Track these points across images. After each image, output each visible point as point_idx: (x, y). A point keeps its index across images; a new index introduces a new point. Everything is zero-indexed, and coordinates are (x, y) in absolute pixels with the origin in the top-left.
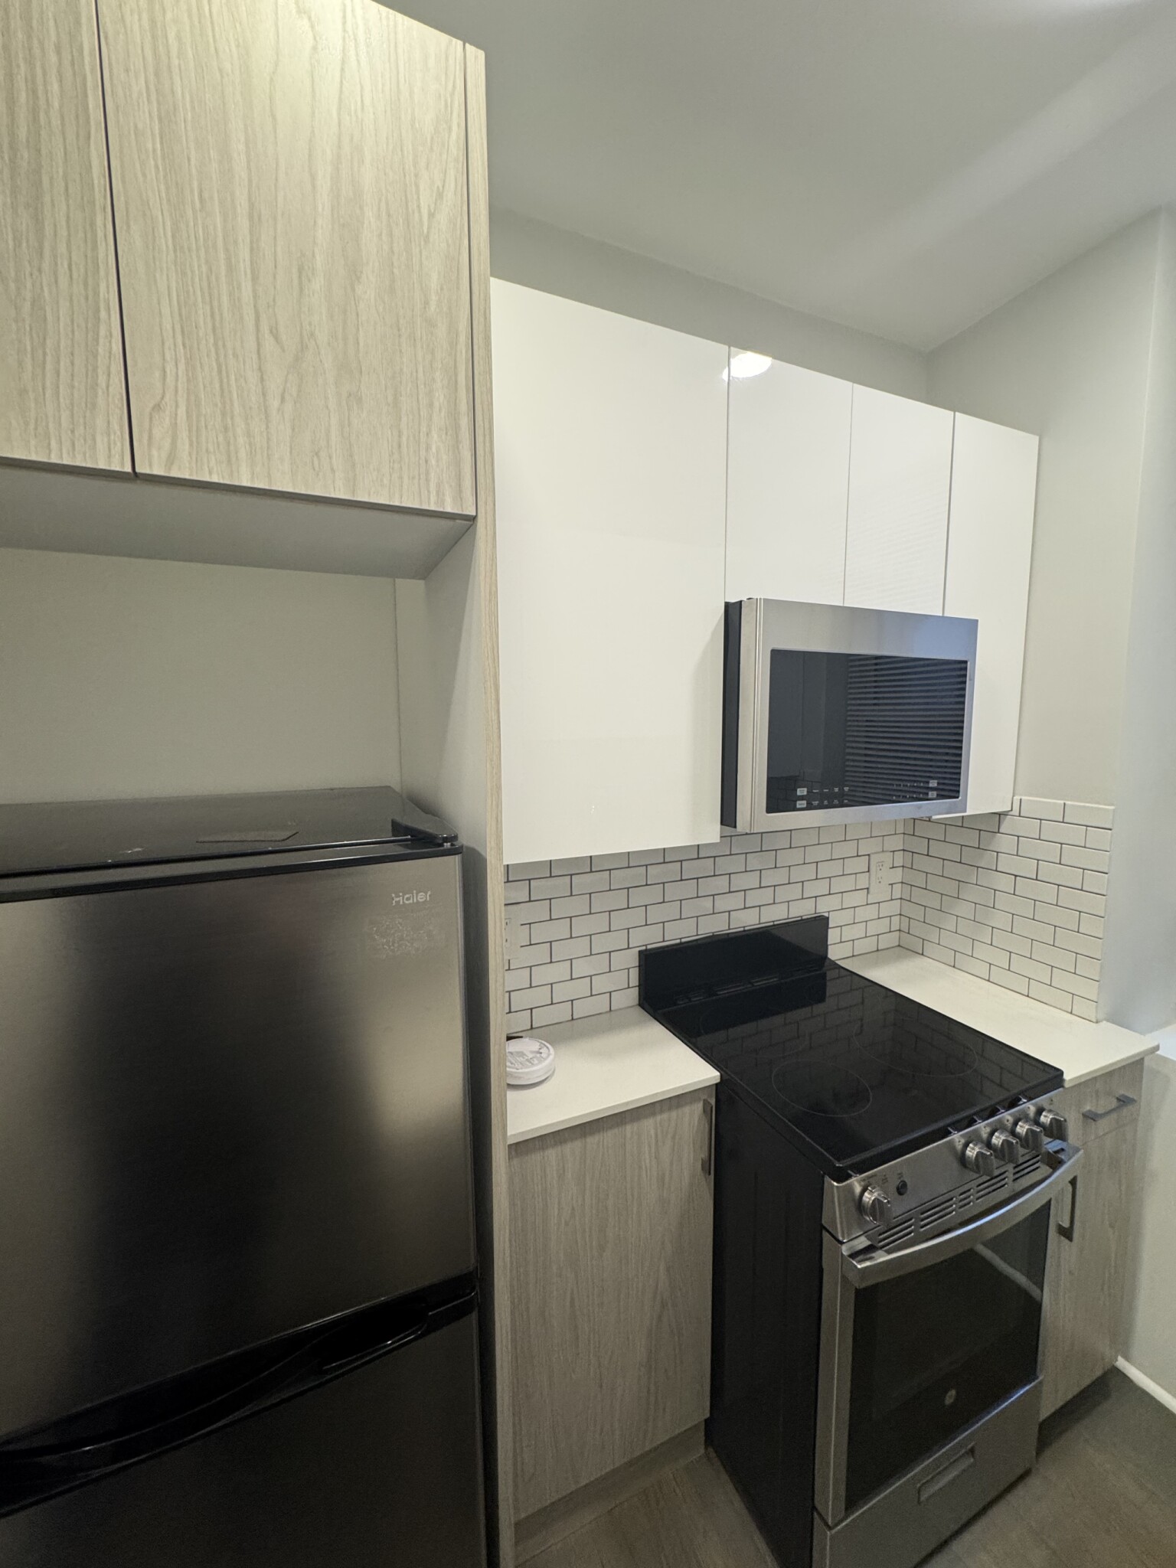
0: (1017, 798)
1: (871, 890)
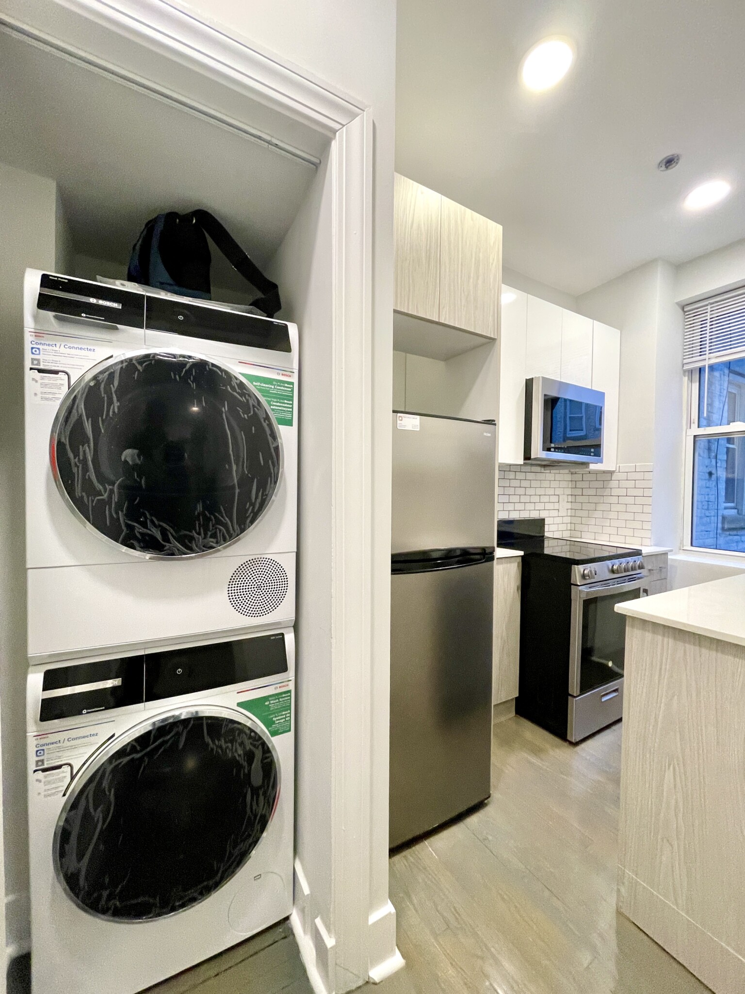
0: (618, 465)
1: (560, 510)
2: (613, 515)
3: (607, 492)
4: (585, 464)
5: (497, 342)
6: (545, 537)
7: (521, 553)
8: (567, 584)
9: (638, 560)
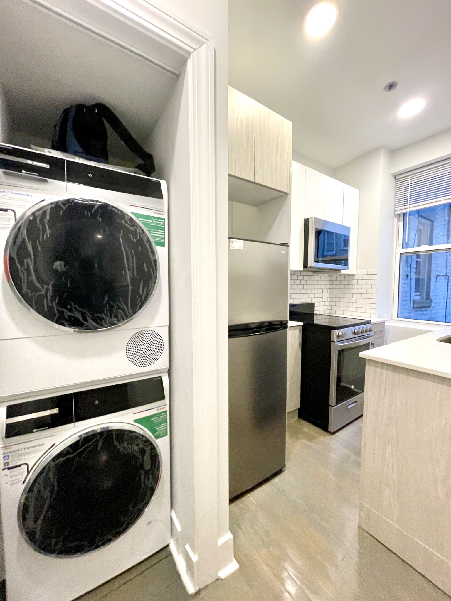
0: (357, 271)
1: (323, 298)
2: (354, 300)
3: (351, 287)
4: (339, 270)
5: (289, 195)
6: (314, 314)
7: (302, 324)
8: (329, 342)
9: (369, 326)
